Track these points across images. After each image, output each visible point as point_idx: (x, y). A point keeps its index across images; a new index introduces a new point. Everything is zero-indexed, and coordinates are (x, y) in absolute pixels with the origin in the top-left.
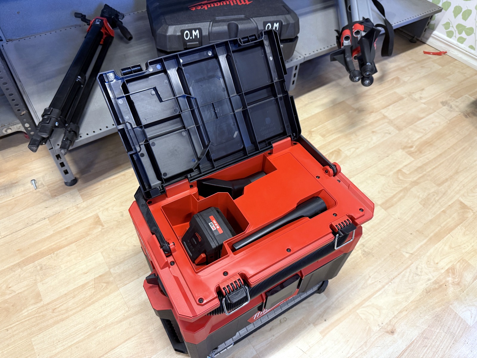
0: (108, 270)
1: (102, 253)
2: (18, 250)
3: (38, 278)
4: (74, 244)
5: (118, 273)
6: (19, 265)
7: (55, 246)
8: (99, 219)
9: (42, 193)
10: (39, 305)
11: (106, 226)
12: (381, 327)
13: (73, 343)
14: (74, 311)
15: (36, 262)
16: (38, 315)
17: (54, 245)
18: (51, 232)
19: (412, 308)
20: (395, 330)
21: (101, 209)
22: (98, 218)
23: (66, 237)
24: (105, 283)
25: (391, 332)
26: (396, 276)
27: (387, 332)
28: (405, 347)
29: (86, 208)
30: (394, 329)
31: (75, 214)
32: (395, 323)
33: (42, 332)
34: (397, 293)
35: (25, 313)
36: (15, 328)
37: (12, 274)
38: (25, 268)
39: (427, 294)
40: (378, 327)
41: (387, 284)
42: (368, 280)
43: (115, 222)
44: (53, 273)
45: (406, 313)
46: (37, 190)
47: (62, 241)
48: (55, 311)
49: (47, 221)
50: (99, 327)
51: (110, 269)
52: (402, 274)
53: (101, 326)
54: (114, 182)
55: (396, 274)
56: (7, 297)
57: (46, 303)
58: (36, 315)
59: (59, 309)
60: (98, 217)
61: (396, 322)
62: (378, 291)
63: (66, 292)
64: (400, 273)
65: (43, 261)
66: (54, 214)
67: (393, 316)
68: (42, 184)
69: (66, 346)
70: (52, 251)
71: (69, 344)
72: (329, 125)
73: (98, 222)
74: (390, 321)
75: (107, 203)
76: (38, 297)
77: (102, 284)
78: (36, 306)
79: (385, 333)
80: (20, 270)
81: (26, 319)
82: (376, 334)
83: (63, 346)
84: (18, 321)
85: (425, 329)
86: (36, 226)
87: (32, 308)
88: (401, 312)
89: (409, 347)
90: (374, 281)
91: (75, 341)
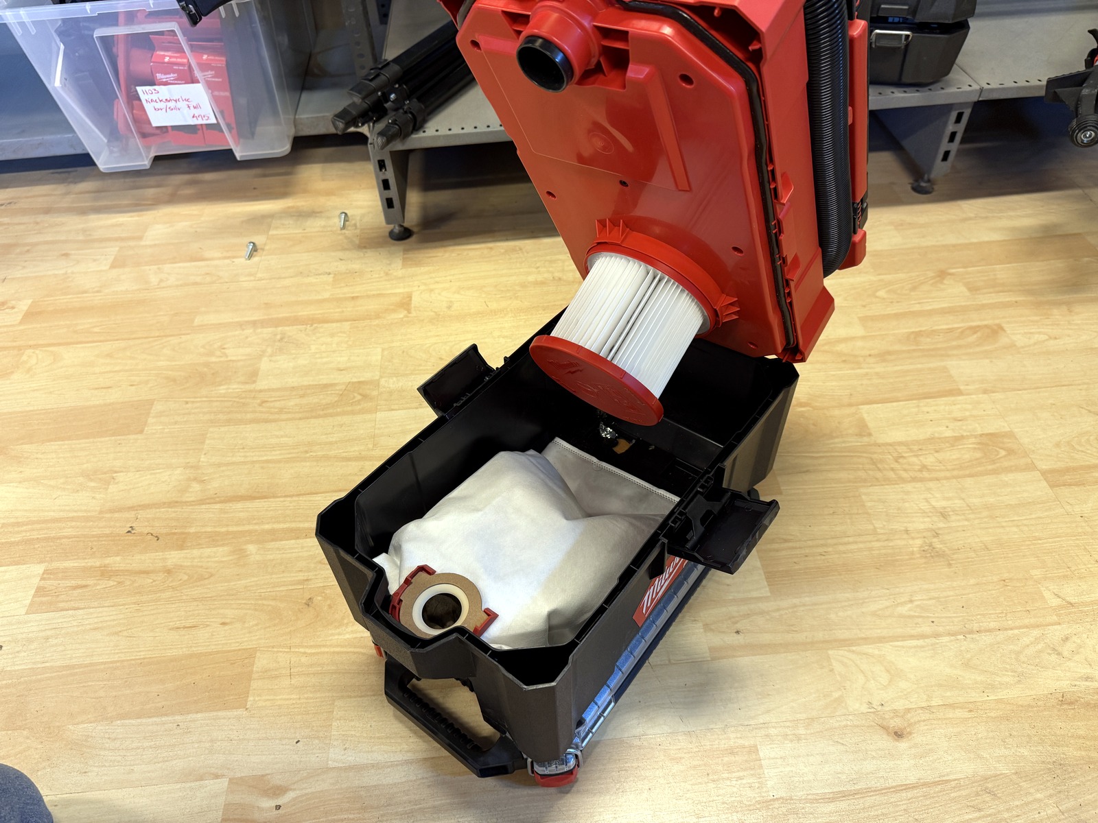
0: (377, 378)
1: (383, 350)
2: (266, 304)
3: (269, 350)
4: (349, 323)
5: (390, 388)
6: (254, 324)
7: (320, 316)
8: (411, 300)
9: (347, 238)
10: (248, 387)
11: (414, 314)
12: (872, 710)
13: (260, 459)
14: (290, 416)
15: (280, 328)
16: (237, 400)
17: (319, 314)
18: (326, 295)
19: (992, 714)
20: (910, 733)
21: (422, 288)
22: (408, 299)
23: (345, 310)
24: (361, 394)
25: (896, 733)
26: (990, 631)
27: (885, 728)
28: (912, 779)
29: (400, 278)
30: (908, 730)
31: (378, 281)
32: (919, 721)
33: (229, 426)
34: (967, 665)
35: (222, 390)
36: (198, 404)
37: (237, 333)
38: (259, 330)
39: (1061, 705)
40: (865, 706)
41: (950, 634)
42: (902, 604)
43: (433, 313)
44: (294, 351)
45: (968, 715)
46: (343, 231)
47: (336, 313)
48: (263, 405)
49: (330, 278)
50: (311, 454)
51: (381, 377)
52: (1011, 632)
53: (315, 454)
54: (468, 254)
55: (992, 625)
56: (213, 359)
57: (259, 388)
58: (234, 399)
59: (272, 404)
60: (410, 297)
61: (924, 721)
62: (912, 637)
63: (295, 384)
64: (1006, 629)
65: (291, 331)
66: (348, 271)
67: (924, 704)
68: (355, 225)
69: (248, 459)
70: (312, 321)
71: (255, 459)
72: (1004, 272)
73: (405, 303)
74: (908, 710)
75: (437, 282)
76: (253, 375)
77: (356, 395)
78: (242, 387)
79: (878, 727)
80: (251, 331)
81: (218, 399)
82: (851, 717)
83: (245, 457)
84: (206, 397)
85: (1001, 774)
86: (312, 280)
87: (235, 387)
88: (952, 706)
89: (925, 785)
90: (917, 614)
91: (265, 458)
